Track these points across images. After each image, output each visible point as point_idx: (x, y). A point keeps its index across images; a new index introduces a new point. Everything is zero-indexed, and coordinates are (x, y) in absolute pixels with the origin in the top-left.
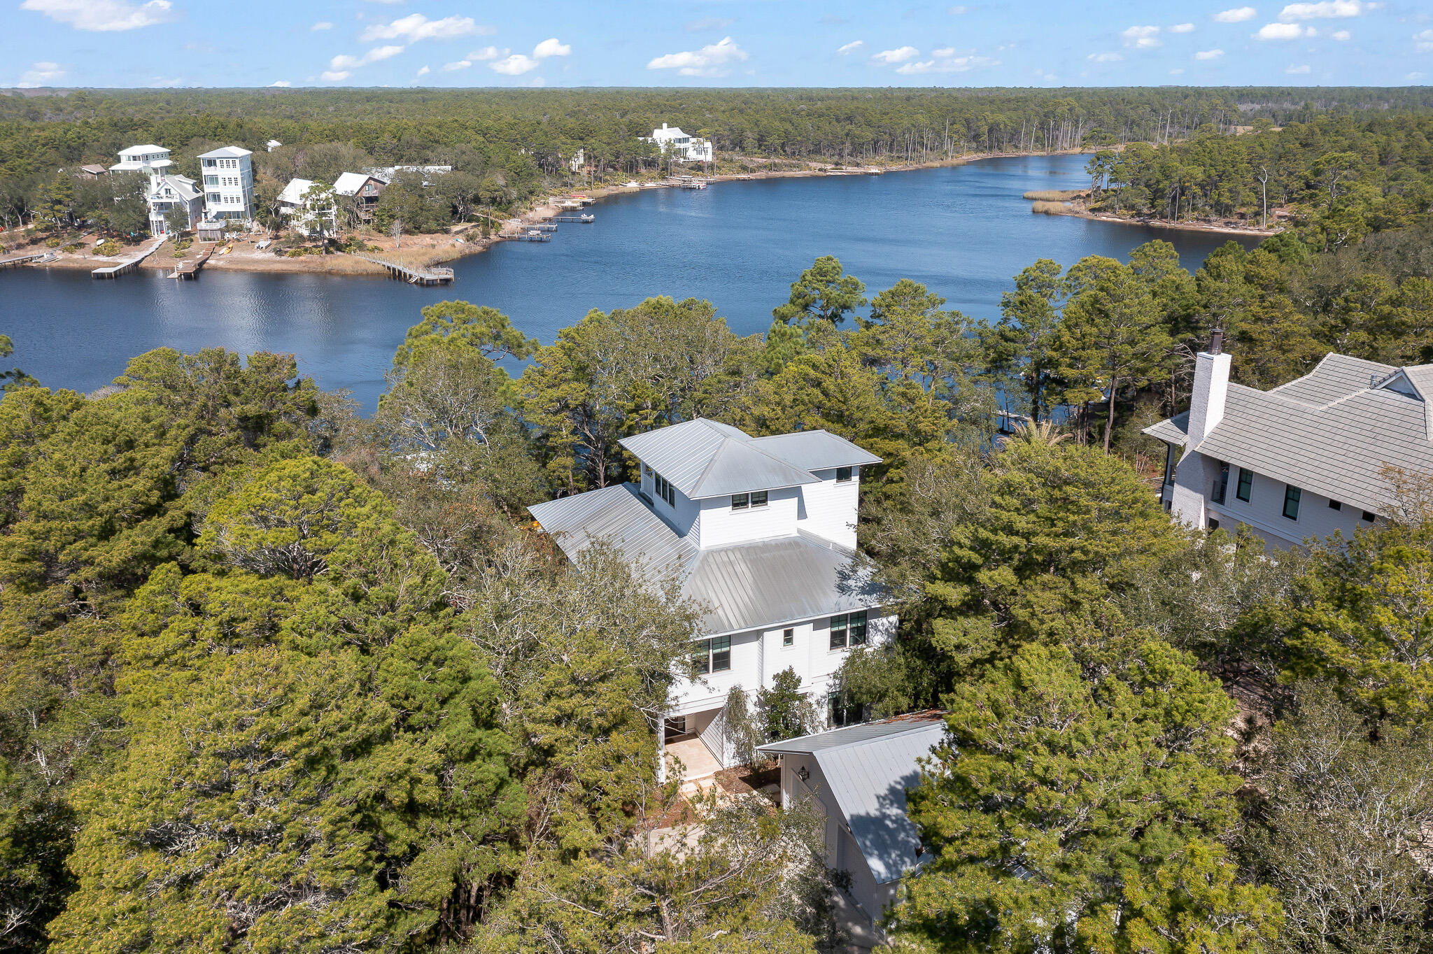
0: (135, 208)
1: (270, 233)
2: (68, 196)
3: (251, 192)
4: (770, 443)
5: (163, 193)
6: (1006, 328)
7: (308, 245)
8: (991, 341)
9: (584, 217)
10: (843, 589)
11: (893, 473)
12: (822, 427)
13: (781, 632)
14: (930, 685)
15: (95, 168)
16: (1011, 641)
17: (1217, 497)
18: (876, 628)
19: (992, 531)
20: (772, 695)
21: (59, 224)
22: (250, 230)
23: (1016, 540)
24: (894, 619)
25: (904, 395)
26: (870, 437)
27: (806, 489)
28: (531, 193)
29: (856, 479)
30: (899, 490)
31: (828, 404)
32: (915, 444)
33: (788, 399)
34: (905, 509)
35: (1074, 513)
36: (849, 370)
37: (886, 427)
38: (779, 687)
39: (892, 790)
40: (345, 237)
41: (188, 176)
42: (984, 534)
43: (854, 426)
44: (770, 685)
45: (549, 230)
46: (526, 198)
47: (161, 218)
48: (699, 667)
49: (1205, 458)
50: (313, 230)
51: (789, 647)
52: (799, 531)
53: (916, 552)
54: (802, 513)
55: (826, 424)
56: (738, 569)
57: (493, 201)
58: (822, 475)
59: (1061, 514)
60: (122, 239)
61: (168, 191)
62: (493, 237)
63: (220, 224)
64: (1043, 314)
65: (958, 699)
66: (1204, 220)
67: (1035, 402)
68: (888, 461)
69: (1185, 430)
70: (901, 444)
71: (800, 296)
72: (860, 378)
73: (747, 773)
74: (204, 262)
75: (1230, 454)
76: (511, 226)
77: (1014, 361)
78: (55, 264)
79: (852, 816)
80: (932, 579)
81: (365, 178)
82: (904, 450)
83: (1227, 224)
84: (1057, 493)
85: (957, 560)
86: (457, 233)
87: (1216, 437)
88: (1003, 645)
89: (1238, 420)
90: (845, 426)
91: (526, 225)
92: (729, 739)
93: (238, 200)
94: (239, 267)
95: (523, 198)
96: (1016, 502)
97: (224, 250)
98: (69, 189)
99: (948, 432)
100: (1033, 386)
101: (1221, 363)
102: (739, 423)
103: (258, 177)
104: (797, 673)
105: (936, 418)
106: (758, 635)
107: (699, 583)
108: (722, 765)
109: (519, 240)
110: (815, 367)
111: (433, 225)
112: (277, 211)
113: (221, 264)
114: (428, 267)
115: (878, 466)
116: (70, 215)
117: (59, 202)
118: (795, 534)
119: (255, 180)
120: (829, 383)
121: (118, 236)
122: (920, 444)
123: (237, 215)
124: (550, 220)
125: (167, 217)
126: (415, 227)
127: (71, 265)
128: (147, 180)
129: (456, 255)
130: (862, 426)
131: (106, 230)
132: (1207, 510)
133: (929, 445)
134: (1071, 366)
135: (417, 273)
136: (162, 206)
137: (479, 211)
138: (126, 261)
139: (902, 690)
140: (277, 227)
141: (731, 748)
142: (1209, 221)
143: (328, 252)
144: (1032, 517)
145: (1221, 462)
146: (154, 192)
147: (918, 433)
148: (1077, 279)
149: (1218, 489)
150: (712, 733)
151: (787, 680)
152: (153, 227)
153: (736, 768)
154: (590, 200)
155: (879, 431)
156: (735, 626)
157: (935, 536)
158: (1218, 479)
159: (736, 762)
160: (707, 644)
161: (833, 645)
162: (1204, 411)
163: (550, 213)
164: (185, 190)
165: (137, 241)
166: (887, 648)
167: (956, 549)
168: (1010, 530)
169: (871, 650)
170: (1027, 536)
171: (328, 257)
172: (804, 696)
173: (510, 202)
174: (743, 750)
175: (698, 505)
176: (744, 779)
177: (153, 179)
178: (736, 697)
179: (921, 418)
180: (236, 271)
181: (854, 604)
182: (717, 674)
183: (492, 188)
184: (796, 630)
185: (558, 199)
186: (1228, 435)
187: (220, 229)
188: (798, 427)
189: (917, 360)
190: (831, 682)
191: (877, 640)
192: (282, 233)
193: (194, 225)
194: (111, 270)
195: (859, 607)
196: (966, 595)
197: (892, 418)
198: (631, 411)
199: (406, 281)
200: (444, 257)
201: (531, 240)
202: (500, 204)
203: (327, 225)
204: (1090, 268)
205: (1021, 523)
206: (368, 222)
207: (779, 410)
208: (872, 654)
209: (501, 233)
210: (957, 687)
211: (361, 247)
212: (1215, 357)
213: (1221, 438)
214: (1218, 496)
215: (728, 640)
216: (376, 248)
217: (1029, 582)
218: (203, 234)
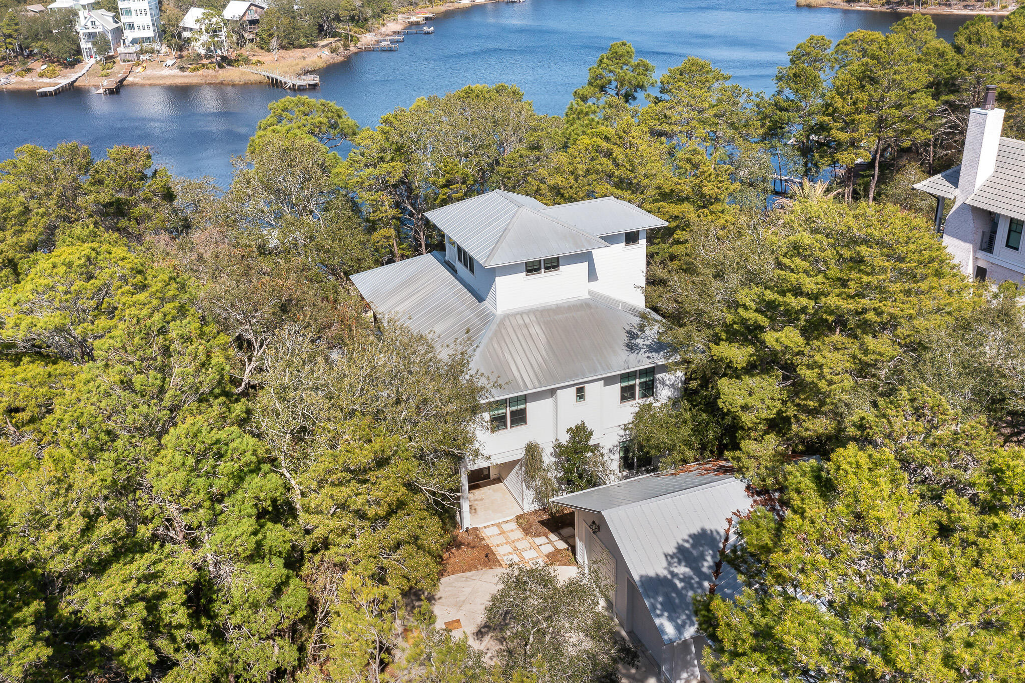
0: (69, 38)
1: (175, 53)
2: (16, 31)
3: (159, 20)
4: (565, 211)
5: (89, 24)
6: (781, 99)
7: (205, 61)
8: (767, 111)
9: (426, 29)
10: (631, 348)
11: (679, 235)
12: (612, 194)
13: (574, 389)
14: (716, 438)
15: (38, 7)
16: (797, 401)
17: (985, 246)
18: (663, 383)
19: (778, 293)
20: (566, 447)
21: (13, 54)
22: (158, 52)
23: (804, 301)
24: (680, 374)
25: (689, 161)
26: (657, 201)
27: (595, 253)
28: (383, 11)
29: (643, 242)
30: (684, 251)
31: (617, 173)
32: (700, 207)
33: (581, 169)
34: (689, 270)
35: (868, 274)
36: (638, 141)
37: (672, 191)
38: (572, 439)
39: (680, 548)
40: (234, 54)
41: (110, 11)
42: (769, 295)
43: (642, 193)
44: (565, 439)
45: (397, 41)
46: (379, 16)
47: (90, 45)
48: (498, 422)
49: (975, 210)
50: (208, 49)
51: (582, 403)
52: (590, 293)
53: (700, 313)
54: (592, 275)
55: (616, 191)
56: (532, 331)
57: (352, 19)
58: (610, 239)
59: (853, 275)
60: (61, 64)
61: (93, 23)
62: (353, 49)
63: (137, 48)
64: (815, 85)
65: (744, 457)
66: (946, 5)
67: (806, 164)
68: (674, 224)
69: (956, 185)
70: (686, 207)
71: (598, 77)
72: (647, 148)
73: (545, 517)
74: (124, 79)
75: (1001, 205)
76: (367, 39)
77: (787, 129)
78: (9, 87)
79: (641, 577)
80: (717, 340)
81: (248, 4)
82: (689, 212)
83: (965, 7)
84: (847, 253)
85: (743, 322)
86: (323, 47)
87: (987, 189)
88: (789, 404)
89: (1009, 172)
90: (633, 193)
91: (379, 38)
92: (528, 487)
93: (149, 28)
94: (151, 82)
95: (376, 16)
96: (805, 265)
97: (140, 69)
98: (16, 24)
99: (730, 194)
100: (805, 150)
101: (995, 117)
102: (536, 194)
103: (163, 8)
104: (589, 426)
105: (720, 182)
106: (552, 392)
107: (496, 346)
108: (523, 509)
109: (373, 50)
110: (607, 139)
111: (303, 41)
112: (179, 35)
113: (137, 80)
114: (299, 75)
115: (665, 228)
116: (20, 46)
117: (10, 36)
118: (586, 296)
119: (161, 10)
120: (618, 153)
121: (58, 61)
122: (704, 207)
123: (149, 40)
124: (398, 33)
125: (94, 44)
126: (288, 44)
127: (22, 86)
128: (76, 14)
129: (321, 64)
130: (650, 192)
131: (49, 58)
132: (976, 259)
133: (713, 207)
134: (842, 129)
135: (290, 80)
136: (90, 36)
137: (341, 28)
138: (63, 82)
139: (689, 444)
140: (180, 48)
141: (530, 494)
142: (950, 5)
143: (221, 67)
144: (820, 278)
145: (990, 213)
146: (83, 25)
147: (703, 196)
148: (845, 52)
149: (987, 239)
150: (513, 479)
151: (580, 433)
152: (84, 53)
153: (535, 512)
154: (431, 15)
155: (665, 196)
156: (529, 385)
157: (719, 297)
158: (987, 229)
159: (536, 506)
160: (503, 403)
161: (624, 398)
162: (975, 165)
163: (398, 27)
164: (107, 21)
165: (72, 65)
166: (675, 403)
167: (741, 311)
168: (798, 292)
169: (658, 404)
170: (815, 297)
171: (221, 71)
172: (597, 446)
173: (366, 20)
174: (540, 496)
175: (493, 273)
176: (542, 523)
177: (81, 13)
178: (532, 451)
179: (705, 182)
180: (150, 85)
181: (642, 361)
182: (513, 429)
183: (349, 8)
184: (587, 386)
185: (405, 16)
186: (999, 187)
187: (136, 52)
188: (591, 195)
189: (701, 132)
190: (622, 433)
191: (664, 394)
192: (185, 53)
193: (116, 50)
194: (52, 89)
195: (647, 364)
196: (751, 356)
197: (678, 183)
198: (443, 186)
199: (282, 87)
200: (312, 67)
201: (383, 50)
202: (358, 21)
203: (219, 45)
204: (856, 42)
205: (809, 284)
206: (252, 41)
207: (571, 179)
208: (660, 408)
209: (359, 45)
210: (743, 444)
211: (247, 61)
212: (989, 112)
213: (992, 190)
214: (987, 245)
215: (525, 399)
216: (259, 62)
217: (816, 343)
218: (123, 57)
